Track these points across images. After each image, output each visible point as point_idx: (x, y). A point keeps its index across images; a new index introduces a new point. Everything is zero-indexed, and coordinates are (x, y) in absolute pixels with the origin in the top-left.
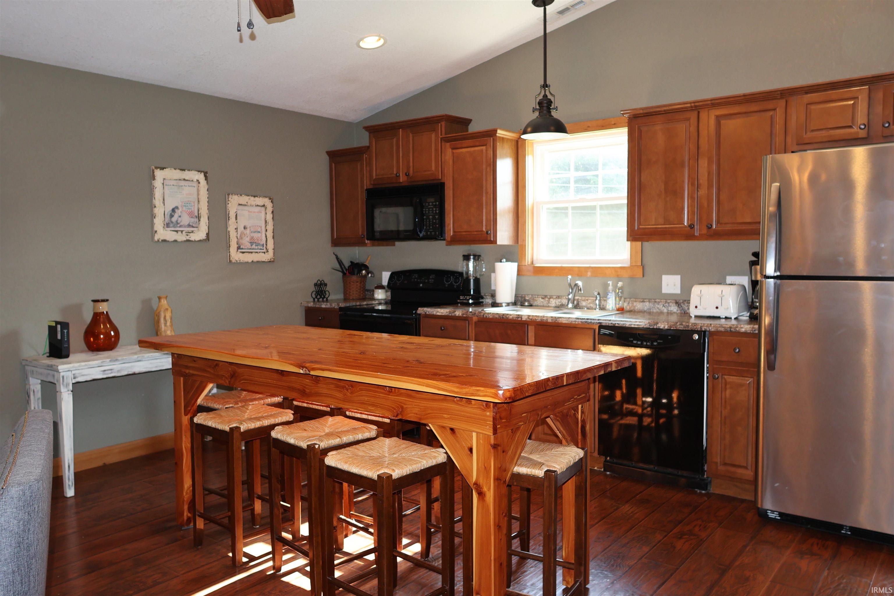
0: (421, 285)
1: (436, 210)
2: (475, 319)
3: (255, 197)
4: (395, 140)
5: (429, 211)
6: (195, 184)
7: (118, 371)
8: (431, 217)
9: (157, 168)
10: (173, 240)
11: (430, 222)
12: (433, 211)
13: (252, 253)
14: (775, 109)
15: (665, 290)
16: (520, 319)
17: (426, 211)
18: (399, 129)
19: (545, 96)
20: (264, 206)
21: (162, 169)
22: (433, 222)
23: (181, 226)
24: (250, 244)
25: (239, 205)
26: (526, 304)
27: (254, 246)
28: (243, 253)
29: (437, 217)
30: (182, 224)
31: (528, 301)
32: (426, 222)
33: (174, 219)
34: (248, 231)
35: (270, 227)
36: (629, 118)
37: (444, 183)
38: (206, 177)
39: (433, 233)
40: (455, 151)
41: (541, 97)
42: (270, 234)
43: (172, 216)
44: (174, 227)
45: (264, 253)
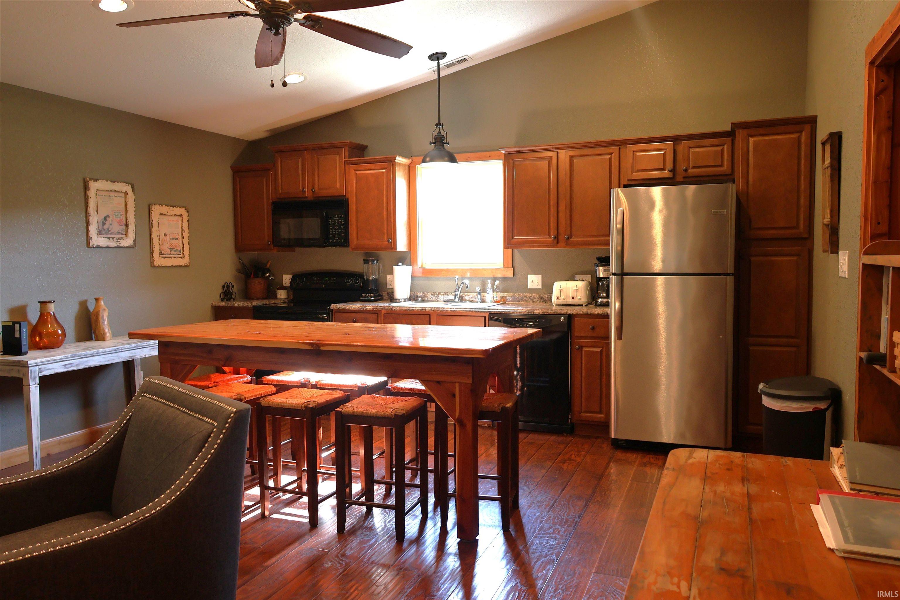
0: (324, 286)
1: (341, 222)
2: (383, 312)
3: (173, 207)
4: (300, 160)
5: (335, 222)
6: (123, 195)
7: (77, 365)
8: (337, 227)
9: (91, 179)
10: (105, 246)
11: (335, 231)
12: (338, 222)
13: (171, 258)
14: (612, 154)
15: (530, 286)
16: (424, 311)
17: (332, 222)
18: (305, 150)
19: (439, 133)
20: (181, 215)
21: (96, 180)
22: (338, 231)
23: (111, 234)
24: (169, 250)
25: (161, 214)
26: (420, 299)
27: (173, 252)
28: (165, 258)
29: (342, 227)
30: (112, 231)
31: (420, 297)
32: (332, 232)
33: (106, 227)
34: (168, 238)
35: (186, 235)
36: (505, 154)
37: (348, 199)
38: (132, 188)
39: (339, 241)
40: (358, 172)
41: (436, 133)
42: (186, 241)
43: (104, 224)
44: (106, 234)
45: (182, 258)
